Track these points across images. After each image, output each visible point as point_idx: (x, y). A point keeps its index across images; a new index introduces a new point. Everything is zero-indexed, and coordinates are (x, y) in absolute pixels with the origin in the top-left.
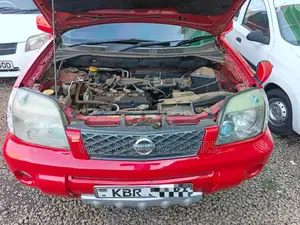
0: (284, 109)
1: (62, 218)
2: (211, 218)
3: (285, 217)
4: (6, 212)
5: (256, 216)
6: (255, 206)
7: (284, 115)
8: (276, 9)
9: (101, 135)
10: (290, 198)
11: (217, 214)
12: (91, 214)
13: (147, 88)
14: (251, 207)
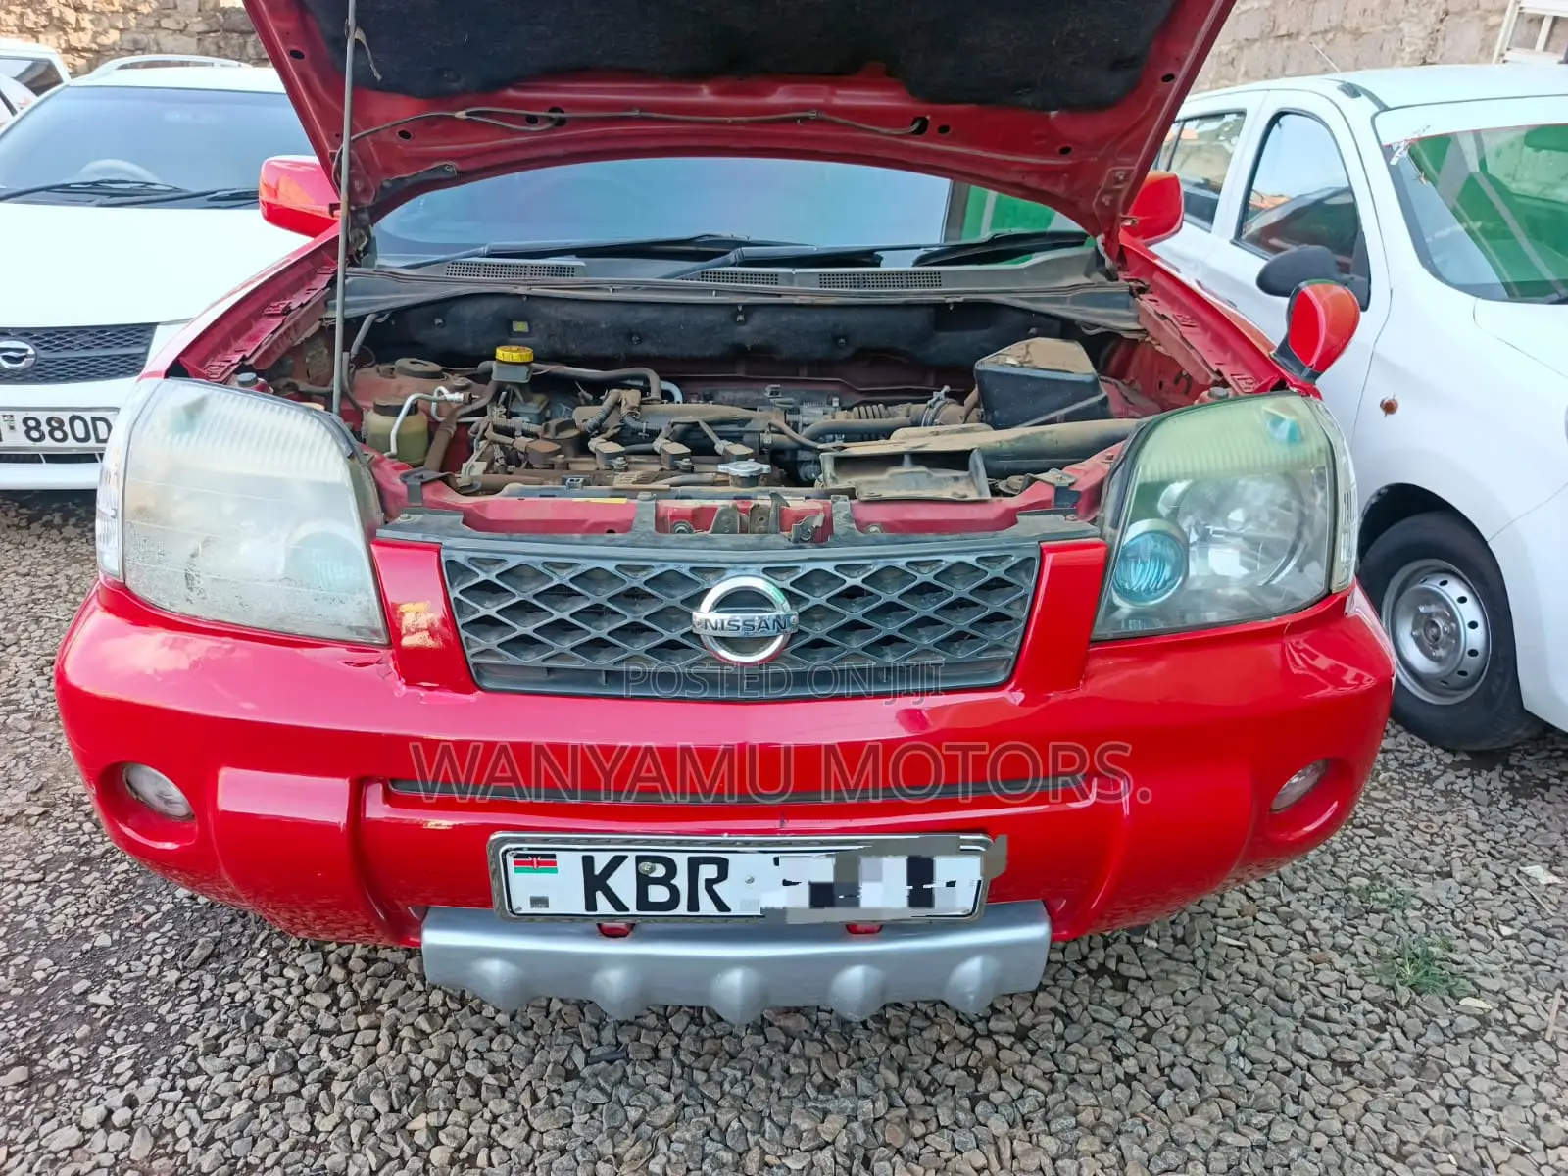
0: (1470, 611)
1: (313, 1107)
2: (1110, 1117)
3: (1514, 1119)
4: (19, 1074)
5: (1351, 1113)
6: (1347, 1068)
7: (1475, 638)
8: (1387, 151)
9: (536, 562)
10: (1533, 1036)
11: (1141, 1102)
12: (464, 1088)
13: (767, 439)
14: (1323, 1071)
